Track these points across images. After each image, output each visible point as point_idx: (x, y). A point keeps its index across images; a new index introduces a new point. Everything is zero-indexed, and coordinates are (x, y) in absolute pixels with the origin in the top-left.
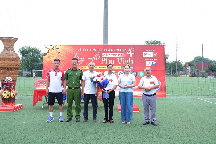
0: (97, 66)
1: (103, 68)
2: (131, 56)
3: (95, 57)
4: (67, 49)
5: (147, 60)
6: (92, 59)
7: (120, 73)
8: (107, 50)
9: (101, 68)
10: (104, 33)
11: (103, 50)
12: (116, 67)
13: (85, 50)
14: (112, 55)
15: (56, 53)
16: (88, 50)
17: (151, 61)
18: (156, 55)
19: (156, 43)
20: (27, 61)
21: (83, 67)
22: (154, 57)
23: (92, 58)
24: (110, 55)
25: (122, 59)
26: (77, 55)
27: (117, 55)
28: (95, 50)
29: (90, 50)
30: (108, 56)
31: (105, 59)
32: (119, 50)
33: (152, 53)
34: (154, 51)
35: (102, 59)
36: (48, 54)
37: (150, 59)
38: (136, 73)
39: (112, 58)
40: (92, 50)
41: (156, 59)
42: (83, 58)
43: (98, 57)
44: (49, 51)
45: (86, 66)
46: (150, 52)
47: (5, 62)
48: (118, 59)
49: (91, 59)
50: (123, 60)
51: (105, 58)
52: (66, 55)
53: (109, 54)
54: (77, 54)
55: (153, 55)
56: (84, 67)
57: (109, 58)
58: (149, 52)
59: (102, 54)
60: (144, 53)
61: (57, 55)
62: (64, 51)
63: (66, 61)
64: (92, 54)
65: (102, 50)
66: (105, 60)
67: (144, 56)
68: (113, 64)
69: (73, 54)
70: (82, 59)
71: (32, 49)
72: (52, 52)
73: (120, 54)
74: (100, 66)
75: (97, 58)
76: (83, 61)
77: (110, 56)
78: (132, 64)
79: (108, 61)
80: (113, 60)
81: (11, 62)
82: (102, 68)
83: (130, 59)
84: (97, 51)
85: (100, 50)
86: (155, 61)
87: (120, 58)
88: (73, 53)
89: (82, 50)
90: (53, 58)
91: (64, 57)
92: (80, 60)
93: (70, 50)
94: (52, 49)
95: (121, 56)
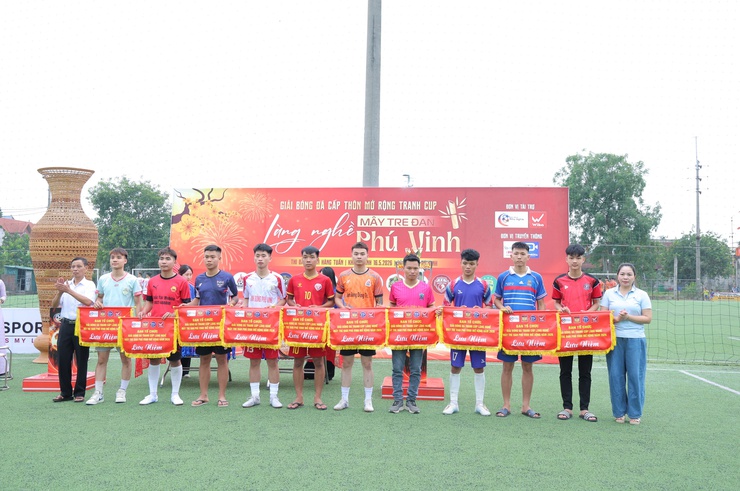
0: (342, 259)
2: (456, 225)
3: (335, 228)
4: (246, 201)
5: (508, 239)
6: (326, 235)
8: (376, 205)
10: (365, 149)
11: (363, 205)
13: (303, 205)
14: (393, 222)
15: (211, 216)
16: (314, 205)
18: (540, 222)
19: (606, 164)
20: (114, 235)
21: (295, 262)
22: (531, 230)
23: (326, 231)
24: (386, 221)
25: (425, 236)
26: (277, 223)
27: (410, 221)
28: (335, 205)
29: (320, 205)
30: (379, 225)
31: (368, 235)
32: (416, 205)
33: (526, 213)
34: (532, 207)
35: (359, 233)
36: (184, 218)
37: (519, 236)
39: (391, 232)
40: (326, 205)
41: (538, 236)
42: (295, 231)
43: (345, 229)
44: (190, 207)
46: (520, 210)
47: (55, 244)
48: (411, 233)
49: (324, 233)
50: (428, 239)
51: (369, 230)
52: (242, 222)
53: (381, 217)
54: (277, 216)
55: (530, 222)
57: (383, 231)
59: (360, 217)
60: (498, 214)
61: (214, 220)
62: (236, 206)
63: (243, 242)
64: (328, 219)
65: (359, 204)
66: (367, 239)
67: (498, 225)
68: (396, 250)
69: (265, 219)
70: (292, 233)
71: (136, 189)
72: (197, 212)
73: (419, 218)
75: (341, 231)
76: (295, 240)
77: (386, 224)
79: (378, 242)
80: (395, 238)
81: (72, 244)
83: (449, 234)
84: (342, 210)
85: (354, 205)
86: (536, 241)
87: (416, 231)
88: (266, 213)
89: (295, 205)
90: (201, 231)
91: (236, 227)
92: (286, 236)
93: (257, 205)
94: (200, 200)
95: (423, 226)
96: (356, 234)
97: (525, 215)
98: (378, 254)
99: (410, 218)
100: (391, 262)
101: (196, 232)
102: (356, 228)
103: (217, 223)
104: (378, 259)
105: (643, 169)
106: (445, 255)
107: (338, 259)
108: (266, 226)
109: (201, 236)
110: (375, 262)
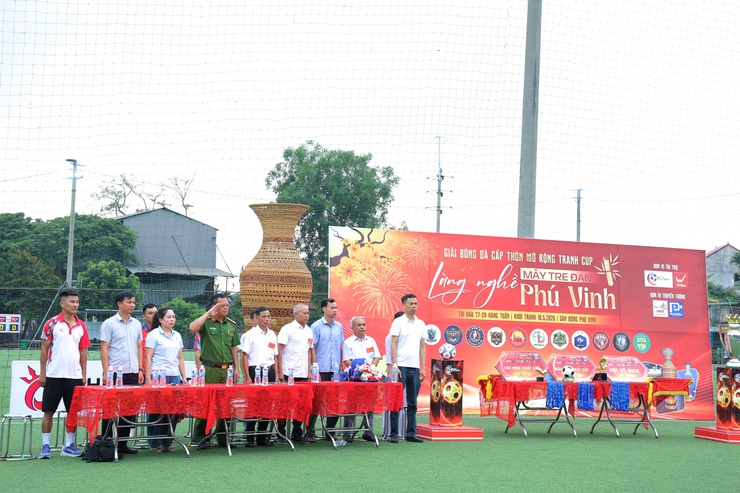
0: (508, 312)
1: (528, 317)
2: (611, 283)
3: (500, 280)
4: (408, 245)
5: (657, 299)
6: (491, 287)
7: (580, 336)
8: (537, 258)
9: (520, 316)
11: (525, 257)
12: (567, 315)
13: (467, 253)
14: (554, 275)
15: (373, 260)
16: (478, 254)
17: (669, 300)
18: (683, 283)
21: (462, 314)
22: (675, 290)
23: (491, 282)
24: (547, 275)
25: (583, 291)
26: (442, 271)
27: (569, 276)
28: (498, 255)
29: (484, 255)
30: (541, 279)
31: (531, 288)
32: (574, 260)
33: (670, 274)
34: (675, 267)
35: (522, 286)
36: (344, 260)
37: (666, 296)
38: (628, 341)
39: (553, 286)
40: (489, 255)
41: (681, 297)
42: (461, 281)
43: (509, 281)
44: (349, 249)
45: (474, 311)
46: (666, 270)
48: (571, 288)
49: (489, 285)
50: (586, 295)
51: (533, 283)
52: (406, 268)
53: (543, 271)
54: (442, 264)
55: (675, 282)
56: (465, 311)
57: (545, 285)
58: (660, 270)
59: (522, 270)
60: (647, 273)
61: (376, 264)
62: (398, 251)
64: (491, 269)
65: (521, 255)
66: (531, 292)
67: (647, 284)
68: (557, 305)
69: (430, 266)
70: (458, 283)
72: (357, 255)
73: (578, 273)
74: (518, 313)
75: (505, 283)
76: (461, 291)
77: (547, 278)
78: (614, 307)
79: (541, 295)
80: (557, 293)
82: (524, 320)
83: (605, 290)
84: (505, 261)
85: (516, 256)
86: (681, 302)
87: (576, 286)
88: (431, 260)
89: (458, 253)
90: (363, 277)
91: (400, 274)
92: (452, 286)
93: (420, 250)
94: (359, 242)
95: (581, 281)
96: (519, 287)
97: (669, 275)
98: (541, 309)
99: (569, 272)
100: (553, 317)
101: (358, 277)
102: (520, 281)
103: (380, 269)
104: (542, 314)
105: (391, 178)
106: (602, 312)
107: (504, 312)
108: (431, 275)
109: (363, 282)
110: (540, 317)
